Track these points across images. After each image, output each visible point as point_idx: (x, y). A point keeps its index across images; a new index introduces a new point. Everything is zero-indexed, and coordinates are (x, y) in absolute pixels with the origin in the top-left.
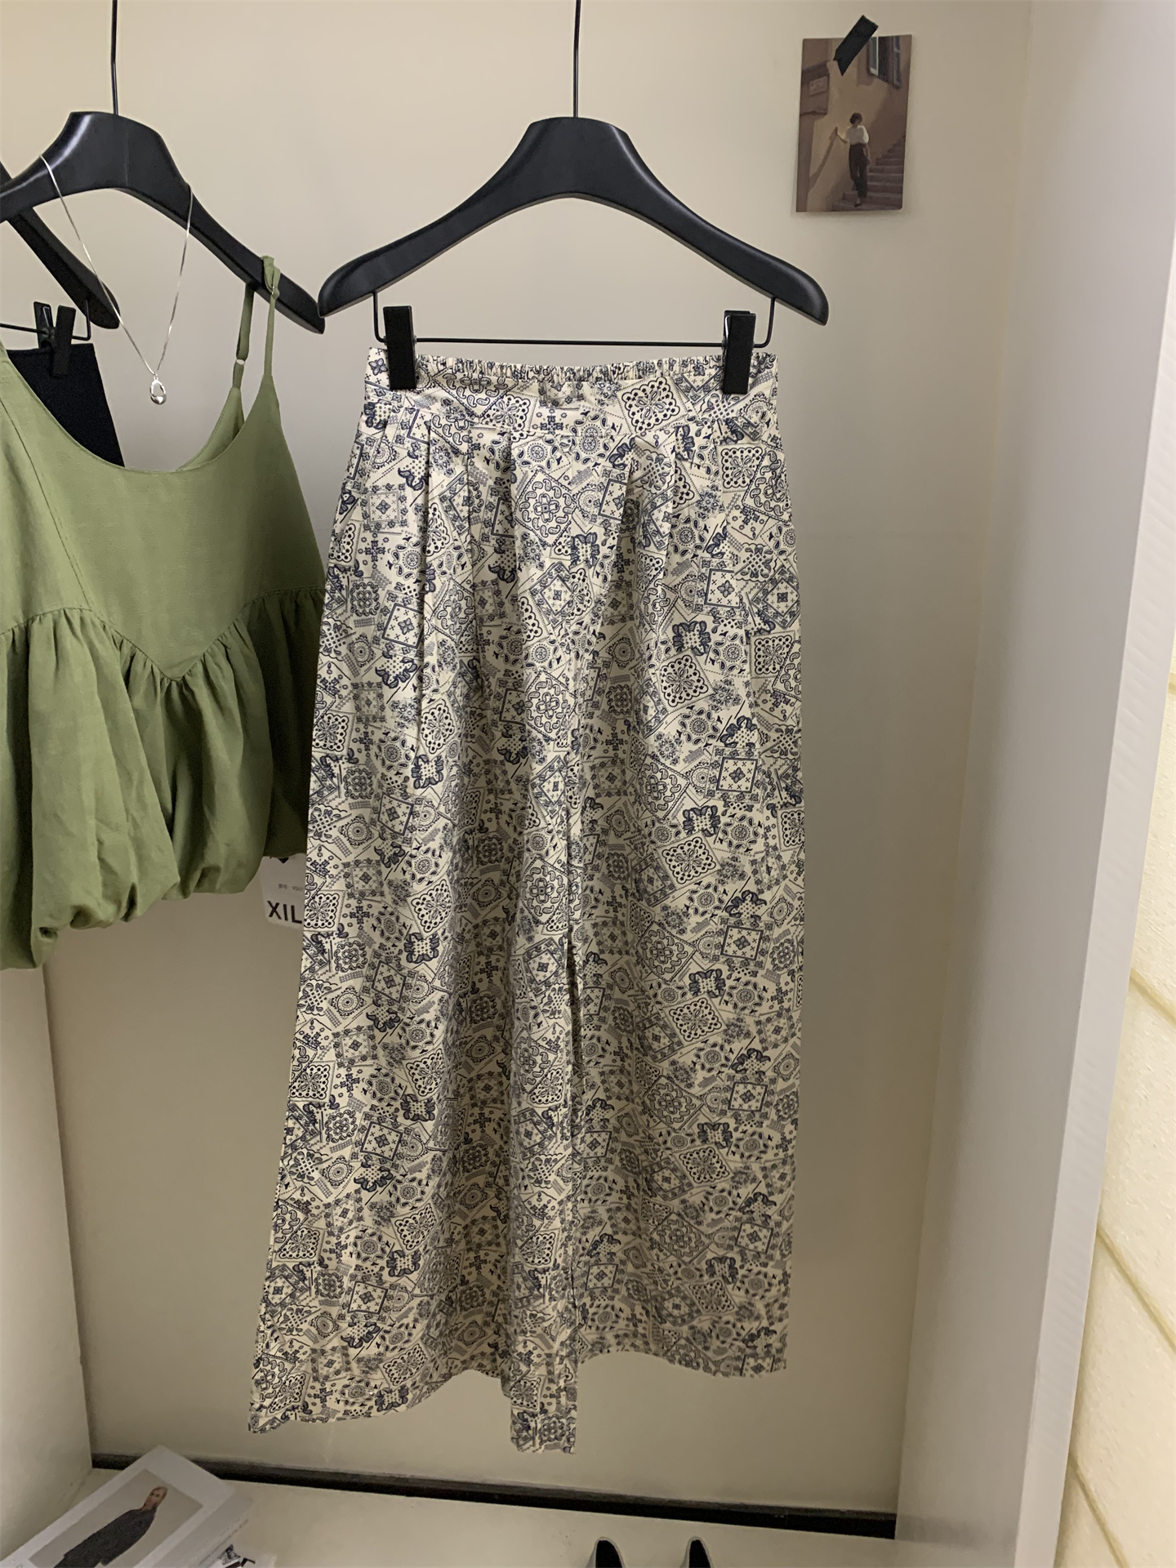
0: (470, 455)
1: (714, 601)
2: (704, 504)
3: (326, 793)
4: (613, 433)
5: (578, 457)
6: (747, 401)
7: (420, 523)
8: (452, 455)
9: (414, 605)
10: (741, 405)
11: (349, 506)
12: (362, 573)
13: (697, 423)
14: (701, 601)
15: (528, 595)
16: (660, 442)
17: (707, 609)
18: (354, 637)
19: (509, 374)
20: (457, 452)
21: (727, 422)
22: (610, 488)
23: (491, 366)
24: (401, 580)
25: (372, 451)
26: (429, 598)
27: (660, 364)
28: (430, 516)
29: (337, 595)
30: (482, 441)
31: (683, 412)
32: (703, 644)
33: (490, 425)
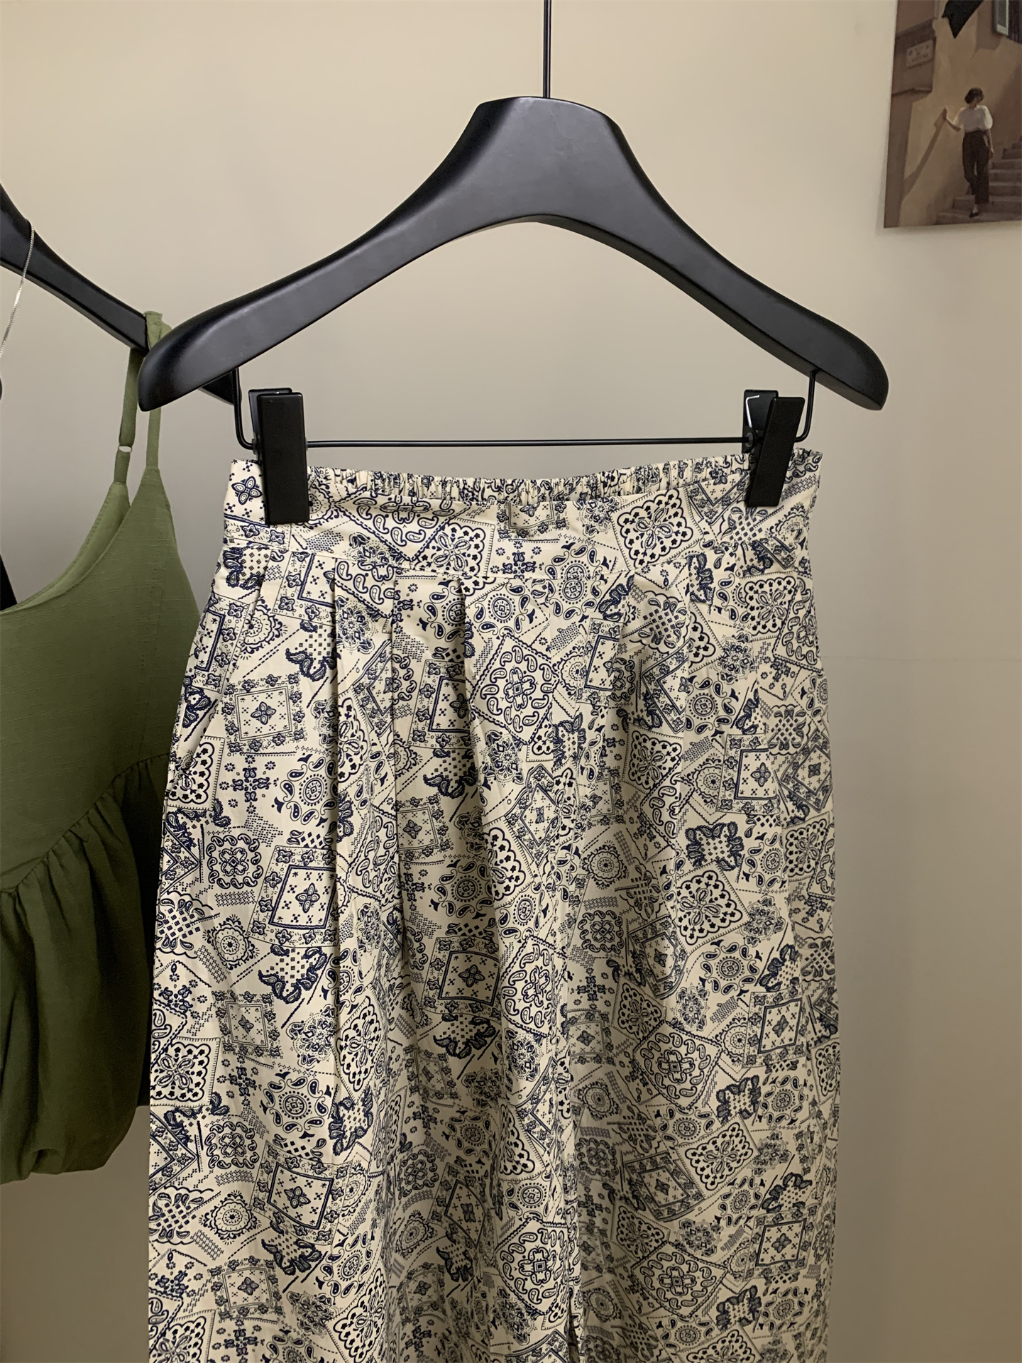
0: (395, 618)
1: (747, 794)
2: (730, 661)
3: (176, 1168)
4: (605, 571)
5: (558, 609)
6: (780, 516)
7: (325, 731)
8: (368, 618)
9: (319, 862)
10: (772, 521)
11: (201, 713)
12: (228, 821)
13: (716, 550)
14: (729, 795)
15: (502, 824)
16: (671, 579)
17: (738, 805)
18: (216, 922)
19: (455, 493)
20: (375, 614)
21: (754, 545)
22: (600, 648)
23: (428, 481)
24: (298, 825)
25: (238, 625)
26: (344, 847)
27: (666, 469)
28: (342, 719)
29: (184, 854)
30: (415, 597)
31: (697, 535)
32: (734, 854)
33: (428, 571)
